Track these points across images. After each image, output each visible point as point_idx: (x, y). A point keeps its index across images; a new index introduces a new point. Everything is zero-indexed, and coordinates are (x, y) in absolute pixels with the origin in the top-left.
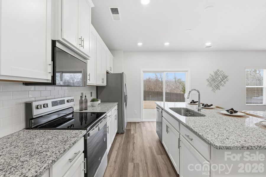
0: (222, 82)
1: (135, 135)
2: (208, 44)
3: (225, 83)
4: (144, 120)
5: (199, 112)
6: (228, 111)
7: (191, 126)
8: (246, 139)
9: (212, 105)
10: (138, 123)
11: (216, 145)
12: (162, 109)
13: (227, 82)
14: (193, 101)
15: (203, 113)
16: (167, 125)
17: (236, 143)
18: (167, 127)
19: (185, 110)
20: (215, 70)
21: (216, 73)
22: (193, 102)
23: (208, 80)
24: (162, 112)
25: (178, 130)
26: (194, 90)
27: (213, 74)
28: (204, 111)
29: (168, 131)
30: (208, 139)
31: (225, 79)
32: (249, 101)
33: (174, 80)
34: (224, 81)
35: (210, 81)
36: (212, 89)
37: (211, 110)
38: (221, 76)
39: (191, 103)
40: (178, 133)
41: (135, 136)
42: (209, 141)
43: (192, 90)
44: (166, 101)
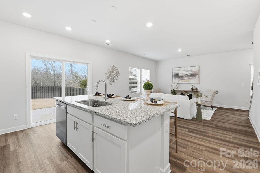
0: (116, 76)
1: (19, 150)
2: (108, 41)
3: (118, 76)
4: (32, 125)
5: (106, 101)
6: (126, 98)
7: (107, 113)
8: (145, 114)
9: (113, 95)
10: (22, 131)
11: (133, 123)
12: (67, 104)
13: (119, 77)
14: (97, 92)
15: (110, 102)
16: (75, 121)
17: (142, 118)
18: (75, 123)
19: (92, 102)
20: (112, 66)
21: (112, 68)
22: (98, 94)
23: (106, 74)
24: (66, 108)
25: (91, 123)
26: (102, 80)
27: (110, 69)
28: (110, 100)
29: (77, 128)
30: (125, 121)
31: (118, 74)
32: (131, 91)
33: (70, 73)
34: (117, 75)
35: (108, 74)
36: (110, 81)
37: (114, 99)
38: (115, 71)
39: (96, 94)
40: (91, 126)
41: (18, 153)
42: (126, 122)
43: (100, 81)
44: (66, 96)
